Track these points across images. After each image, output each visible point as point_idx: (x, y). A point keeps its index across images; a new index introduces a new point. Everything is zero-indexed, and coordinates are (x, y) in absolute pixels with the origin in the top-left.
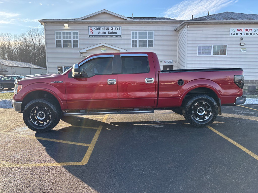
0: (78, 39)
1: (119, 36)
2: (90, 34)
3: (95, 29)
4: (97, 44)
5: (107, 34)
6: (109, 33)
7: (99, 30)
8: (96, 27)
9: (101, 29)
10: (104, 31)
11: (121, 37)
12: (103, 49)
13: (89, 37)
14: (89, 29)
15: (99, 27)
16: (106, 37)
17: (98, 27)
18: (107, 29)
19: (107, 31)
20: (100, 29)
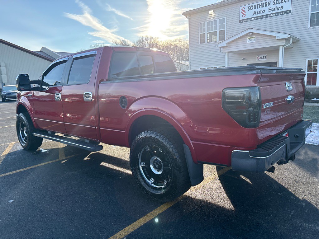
0: (225, 29)
1: (286, 11)
2: (241, 18)
3: (250, 8)
4: (243, 30)
5: (267, 13)
6: (270, 10)
7: (255, 9)
8: (250, 5)
9: (259, 6)
10: (262, 9)
11: (290, 12)
12: (250, 38)
13: (240, 22)
14: (241, 11)
15: (255, 4)
16: (265, 18)
17: (253, 5)
18: (267, 5)
19: (266, 9)
20: (257, 6)
